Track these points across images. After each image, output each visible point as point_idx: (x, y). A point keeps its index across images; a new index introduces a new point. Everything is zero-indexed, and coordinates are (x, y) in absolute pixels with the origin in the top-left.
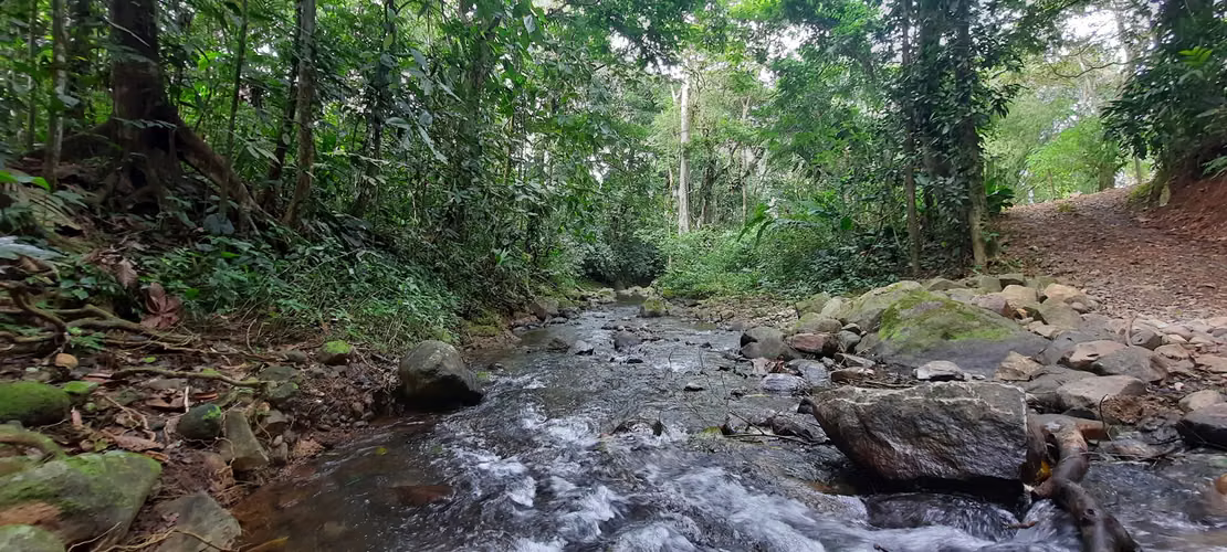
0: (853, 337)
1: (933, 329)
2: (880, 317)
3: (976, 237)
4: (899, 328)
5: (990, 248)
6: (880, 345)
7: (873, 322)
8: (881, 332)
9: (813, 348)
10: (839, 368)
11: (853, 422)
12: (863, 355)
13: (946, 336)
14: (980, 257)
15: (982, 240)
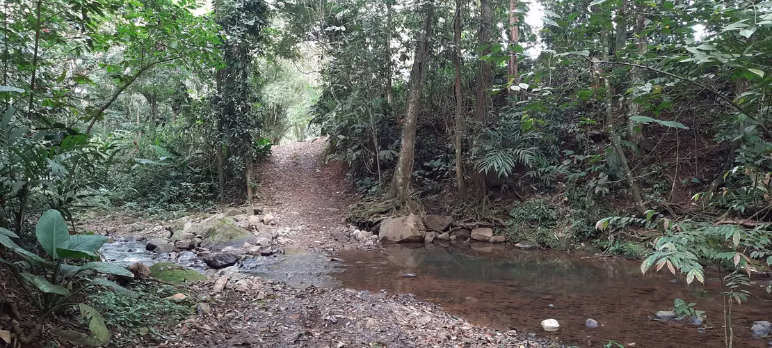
0: (199, 240)
1: (227, 236)
2: (209, 232)
3: (248, 185)
4: (216, 236)
5: (254, 190)
6: (210, 243)
7: (207, 233)
8: (210, 237)
9: (185, 246)
10: (198, 252)
11: (212, 259)
12: (203, 247)
13: (231, 238)
14: (250, 195)
15: (251, 186)
